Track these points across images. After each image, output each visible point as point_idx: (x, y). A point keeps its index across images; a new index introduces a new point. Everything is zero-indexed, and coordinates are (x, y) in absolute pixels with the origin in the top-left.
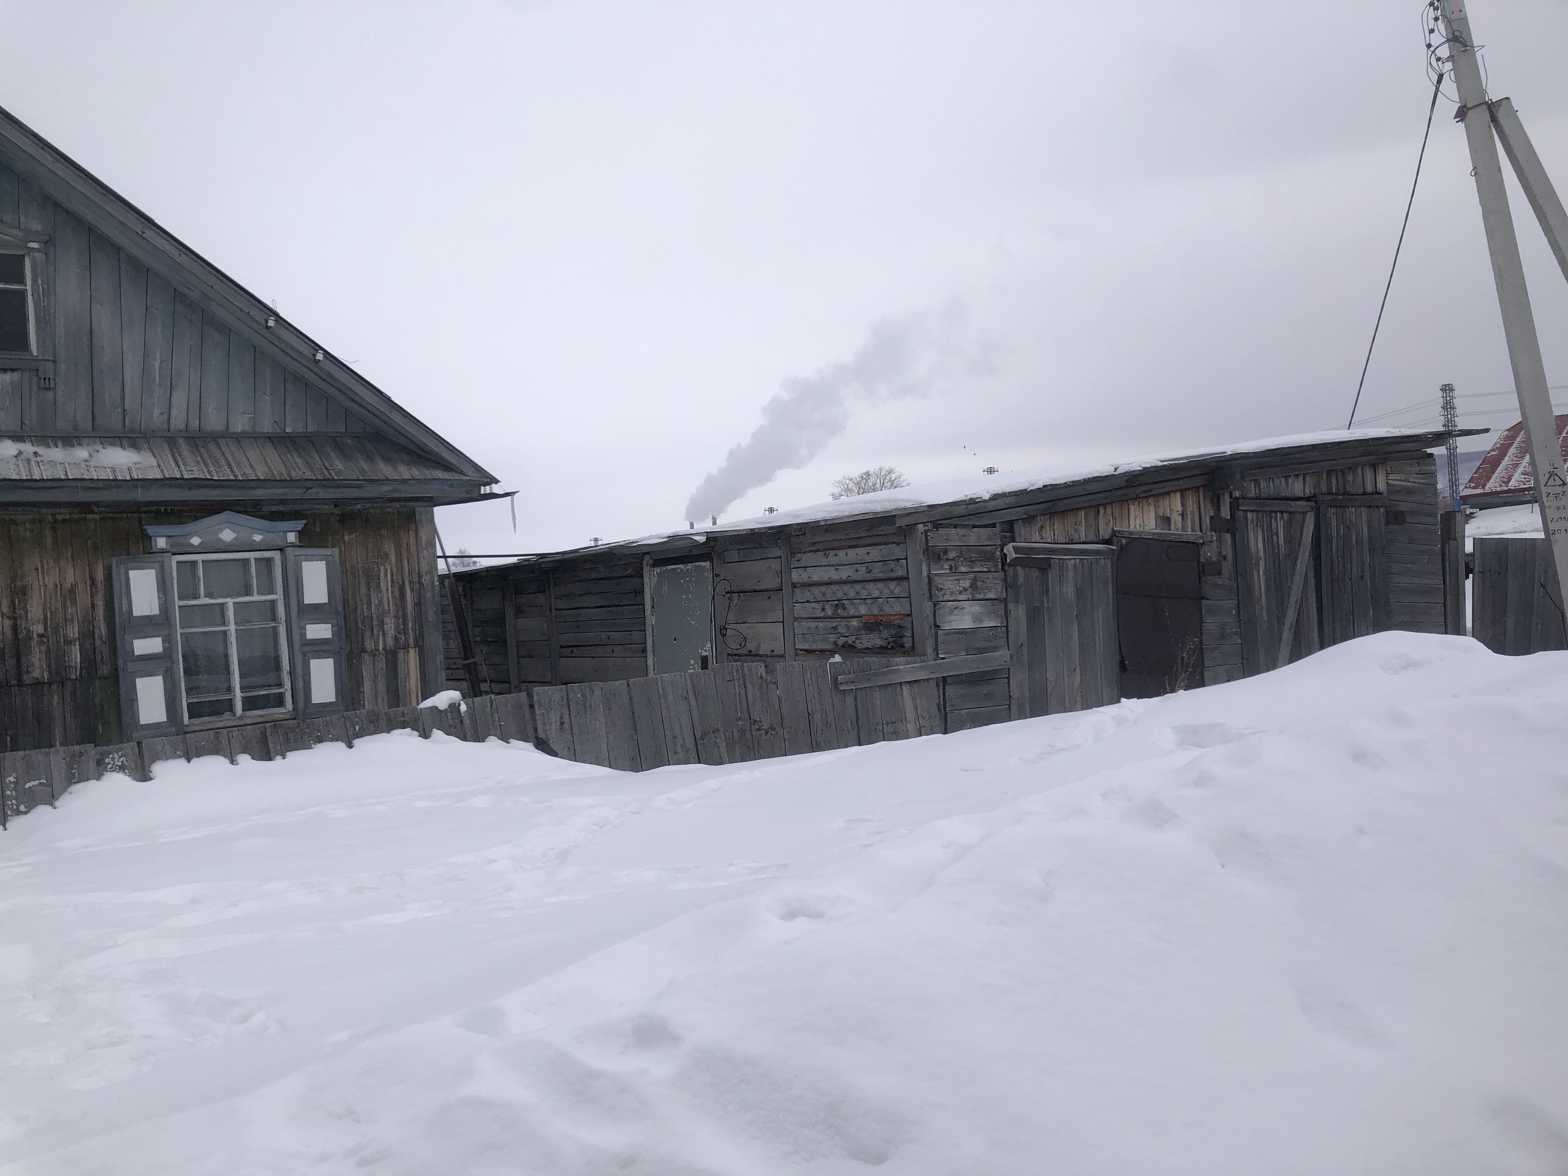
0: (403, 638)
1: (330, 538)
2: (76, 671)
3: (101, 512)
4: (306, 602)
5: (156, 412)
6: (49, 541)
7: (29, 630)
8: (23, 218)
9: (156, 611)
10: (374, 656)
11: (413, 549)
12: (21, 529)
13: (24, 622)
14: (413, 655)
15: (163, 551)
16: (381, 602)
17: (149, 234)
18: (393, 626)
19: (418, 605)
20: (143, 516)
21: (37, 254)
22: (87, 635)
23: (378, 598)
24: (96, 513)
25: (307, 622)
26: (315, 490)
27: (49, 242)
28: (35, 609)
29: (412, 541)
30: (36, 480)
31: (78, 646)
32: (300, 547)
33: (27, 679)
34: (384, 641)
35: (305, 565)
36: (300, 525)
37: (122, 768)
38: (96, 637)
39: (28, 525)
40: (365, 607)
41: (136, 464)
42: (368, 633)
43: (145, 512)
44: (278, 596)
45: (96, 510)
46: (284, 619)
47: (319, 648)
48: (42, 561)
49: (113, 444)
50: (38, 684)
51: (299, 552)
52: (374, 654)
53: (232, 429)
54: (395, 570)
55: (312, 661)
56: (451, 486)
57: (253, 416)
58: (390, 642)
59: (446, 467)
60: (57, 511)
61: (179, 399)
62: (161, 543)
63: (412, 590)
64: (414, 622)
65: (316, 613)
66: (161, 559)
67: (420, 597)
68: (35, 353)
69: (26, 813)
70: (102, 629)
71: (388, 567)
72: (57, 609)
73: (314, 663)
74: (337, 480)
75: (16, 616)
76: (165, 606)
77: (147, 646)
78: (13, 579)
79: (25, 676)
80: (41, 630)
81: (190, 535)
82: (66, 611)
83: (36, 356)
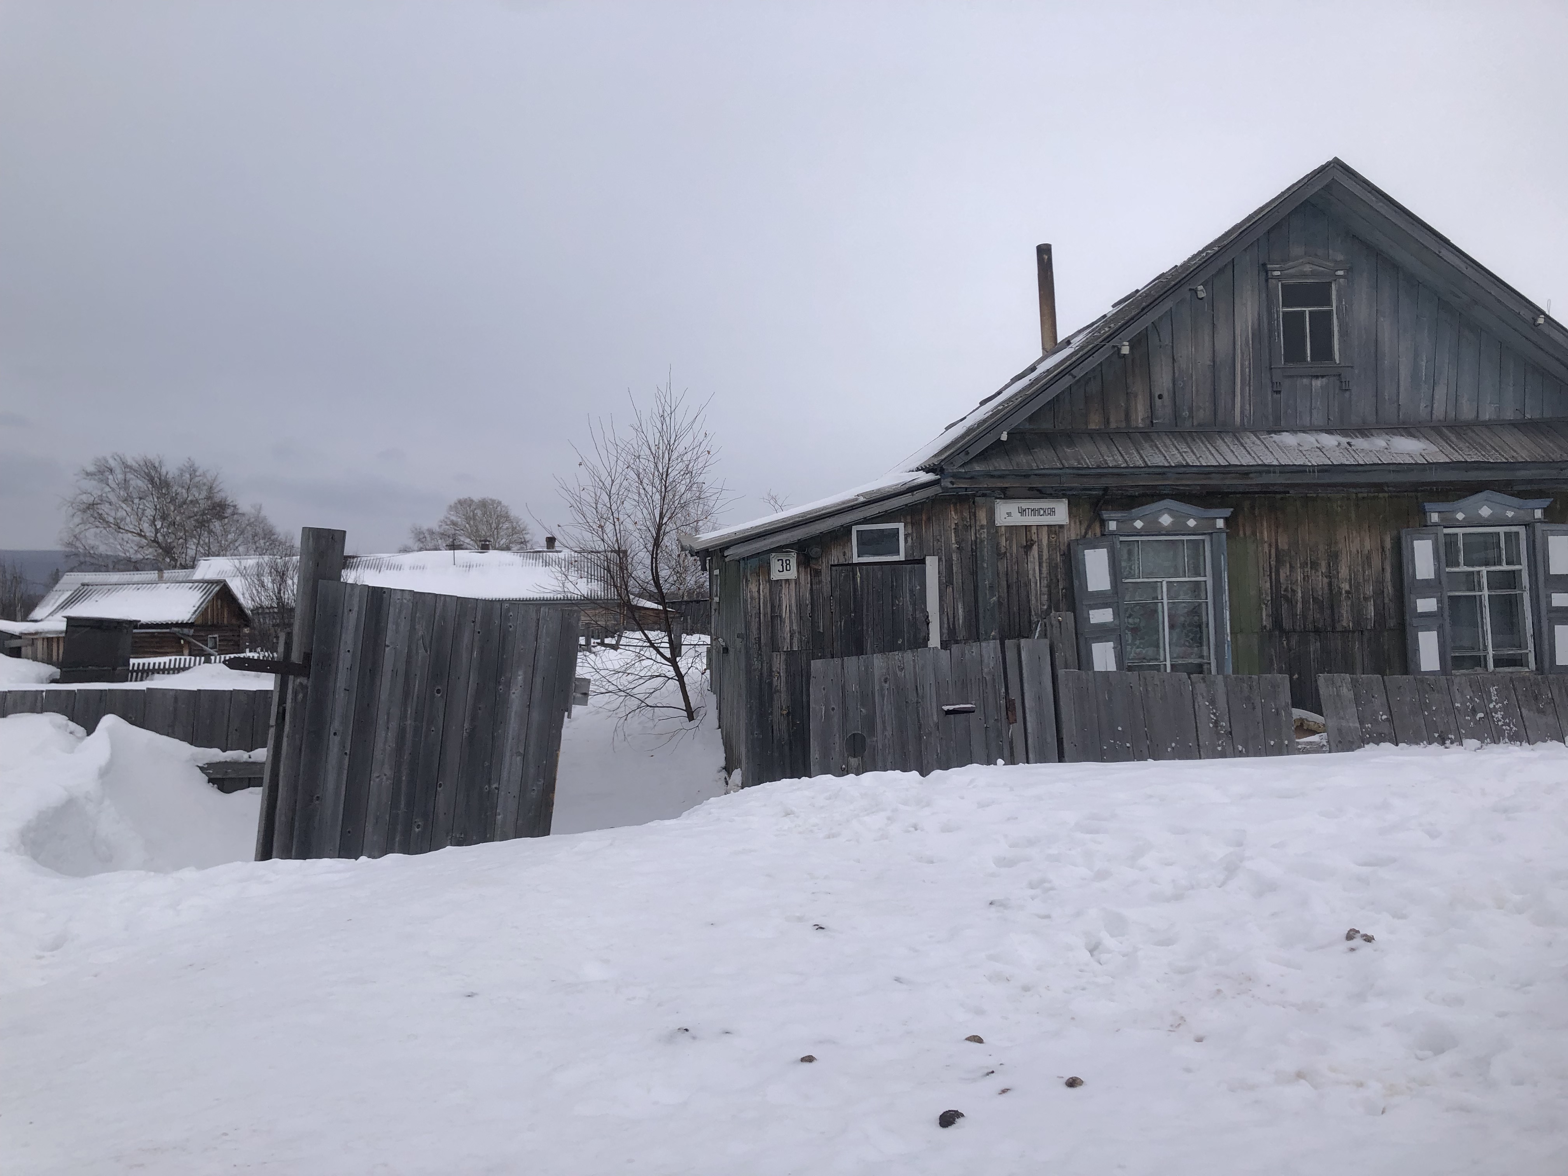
2: (1371, 623)
3: (1390, 491)
4: (1551, 573)
5: (1423, 405)
6: (1353, 516)
7: (1340, 588)
8: (1331, 252)
9: (1432, 576)
12: (1335, 506)
13: (1336, 580)
15: (1436, 525)
20: (1419, 494)
21: (1342, 280)
22: (1379, 593)
24: (1386, 492)
25: (1553, 591)
26: (1565, 471)
27: (1349, 270)
28: (1344, 572)
31: (1372, 602)
32: (1545, 522)
33: (1339, 628)
35: (1551, 539)
36: (1546, 503)
38: (1386, 596)
39: (1339, 503)
41: (1424, 450)
43: (1422, 491)
44: (1523, 567)
45: (1386, 489)
46: (1528, 588)
47: (1561, 616)
48: (1348, 532)
49: (1397, 434)
50: (1345, 631)
51: (1546, 527)
53: (1483, 418)
55: (1556, 626)
57: (1498, 406)
60: (1360, 490)
61: (1441, 393)
62: (1435, 517)
65: (1558, 583)
66: (1435, 532)
68: (1338, 362)
70: (1389, 589)
72: (1358, 571)
73: (1557, 629)
75: (1331, 575)
76: (1438, 571)
77: (1426, 605)
78: (1329, 545)
79: (1337, 625)
80: (1347, 588)
81: (1455, 511)
82: (1364, 572)
83: (1339, 364)
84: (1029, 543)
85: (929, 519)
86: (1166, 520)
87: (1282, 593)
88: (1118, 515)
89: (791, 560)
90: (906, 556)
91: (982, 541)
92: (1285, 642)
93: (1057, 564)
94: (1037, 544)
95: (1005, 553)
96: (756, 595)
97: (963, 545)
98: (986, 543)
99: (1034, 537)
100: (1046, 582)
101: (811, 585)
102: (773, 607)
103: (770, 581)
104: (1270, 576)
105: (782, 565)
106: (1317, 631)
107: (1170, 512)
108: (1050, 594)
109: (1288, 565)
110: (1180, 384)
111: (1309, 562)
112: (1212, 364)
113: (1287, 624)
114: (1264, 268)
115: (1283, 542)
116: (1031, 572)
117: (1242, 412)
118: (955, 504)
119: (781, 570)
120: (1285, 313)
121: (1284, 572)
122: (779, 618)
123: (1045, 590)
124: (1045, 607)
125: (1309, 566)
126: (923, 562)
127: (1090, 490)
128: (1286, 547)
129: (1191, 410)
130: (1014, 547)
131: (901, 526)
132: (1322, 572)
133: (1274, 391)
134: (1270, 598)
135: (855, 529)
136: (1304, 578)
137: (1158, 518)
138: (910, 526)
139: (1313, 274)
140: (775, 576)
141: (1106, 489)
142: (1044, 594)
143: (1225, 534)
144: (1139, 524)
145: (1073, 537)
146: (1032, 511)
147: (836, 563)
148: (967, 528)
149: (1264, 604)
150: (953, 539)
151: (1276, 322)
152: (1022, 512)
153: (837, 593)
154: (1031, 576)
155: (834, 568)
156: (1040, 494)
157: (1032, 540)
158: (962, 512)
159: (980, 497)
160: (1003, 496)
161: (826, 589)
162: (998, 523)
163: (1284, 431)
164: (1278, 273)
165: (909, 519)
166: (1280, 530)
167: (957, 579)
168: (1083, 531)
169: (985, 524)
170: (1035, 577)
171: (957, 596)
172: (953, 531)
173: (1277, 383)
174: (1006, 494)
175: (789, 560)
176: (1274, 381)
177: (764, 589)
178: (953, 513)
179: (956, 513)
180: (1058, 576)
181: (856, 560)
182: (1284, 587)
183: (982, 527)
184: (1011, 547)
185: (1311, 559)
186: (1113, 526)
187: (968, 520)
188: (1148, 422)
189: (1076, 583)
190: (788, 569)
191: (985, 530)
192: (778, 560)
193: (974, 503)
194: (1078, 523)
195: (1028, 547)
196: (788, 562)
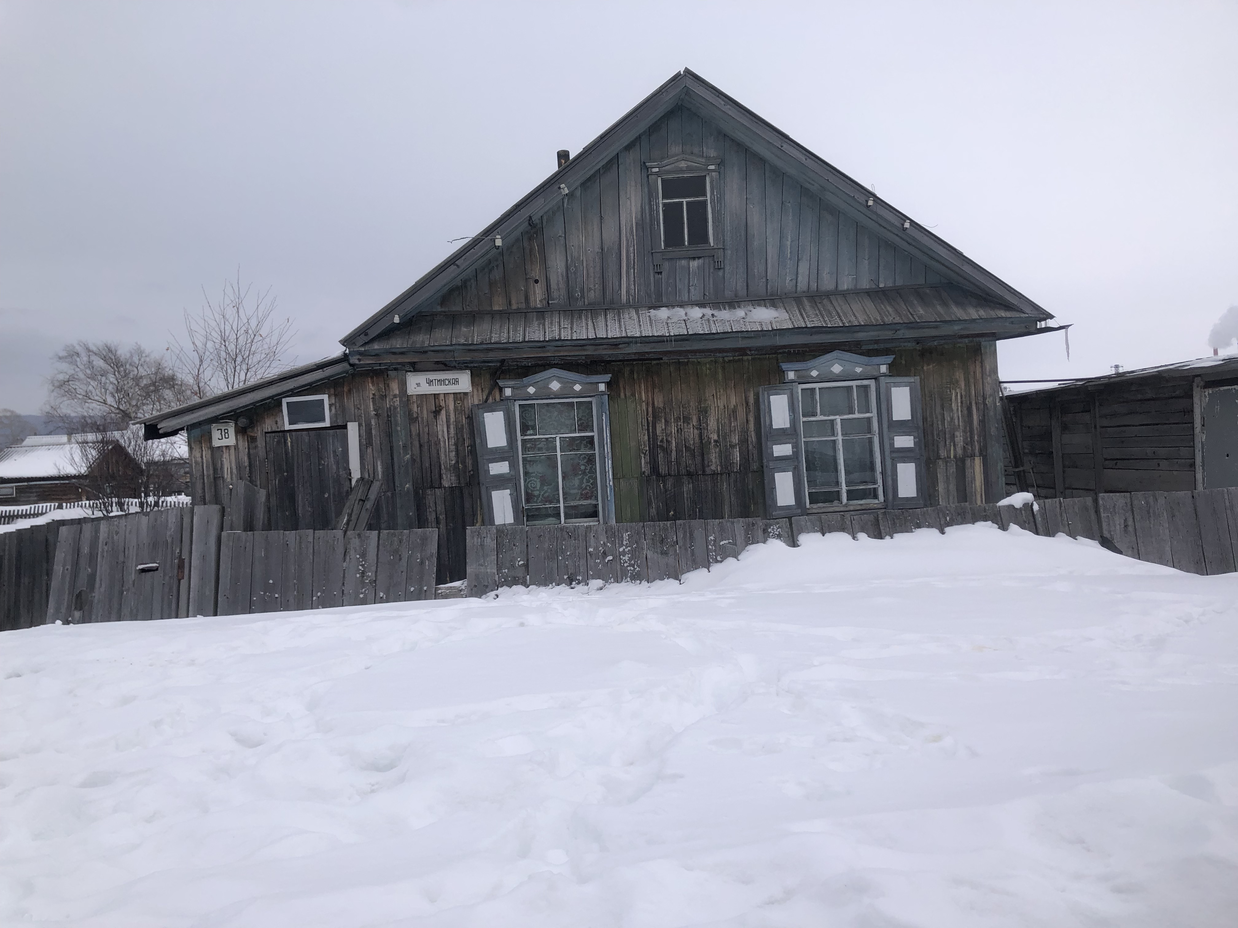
0: (970, 448)
1: (913, 369)
2: (737, 467)
3: (752, 355)
4: (894, 419)
5: (788, 279)
6: (720, 376)
7: (709, 438)
8: (705, 149)
9: (788, 425)
10: (947, 462)
11: (979, 375)
12: (704, 368)
13: (706, 431)
14: (978, 461)
15: (792, 382)
16: (952, 419)
17: (786, 147)
18: (962, 438)
19: (982, 422)
20: (779, 356)
21: (714, 174)
22: (744, 441)
23: (950, 415)
24: (749, 355)
25: (895, 434)
26: (902, 331)
27: (721, 163)
28: (712, 423)
29: (978, 370)
30: (714, 334)
31: (738, 449)
32: (890, 376)
33: (708, 471)
34: (955, 450)
35: (894, 390)
36: (890, 359)
37: (779, 536)
38: (749, 443)
39: (708, 366)
40: (940, 423)
41: (775, 318)
42: (942, 444)
43: (780, 353)
44: (873, 414)
45: (749, 353)
46: (877, 432)
47: (904, 455)
48: (716, 390)
49: (759, 305)
50: (714, 474)
51: (889, 380)
52: (947, 460)
53: (840, 288)
54: (963, 393)
55: (898, 465)
56: (1012, 323)
57: (855, 276)
58: (960, 452)
59: (1008, 307)
60: (725, 354)
61: (803, 268)
62: (791, 375)
63: (978, 409)
64: (979, 436)
65: (902, 427)
66: (791, 387)
67: (984, 415)
68: (712, 245)
69: (721, 562)
70: (753, 438)
71: (958, 391)
72: (725, 423)
73: (901, 467)
74: (919, 323)
75: (701, 428)
76: (794, 421)
77: (782, 450)
78: (700, 402)
79: (707, 469)
80: (716, 437)
81: (811, 369)
82: (730, 423)
83: (713, 246)
84: (437, 409)
85: (350, 391)
86: (555, 386)
87: (659, 443)
88: (511, 383)
89: (229, 429)
90: (331, 423)
91: (395, 408)
92: (662, 485)
93: (463, 425)
94: (444, 409)
95: (417, 417)
96: (199, 460)
97: (380, 412)
98: (399, 409)
99: (442, 404)
100: (453, 441)
101: (249, 449)
102: (215, 470)
103: (212, 448)
104: (648, 430)
105: (221, 434)
106: (689, 474)
107: (559, 379)
108: (457, 451)
109: (663, 421)
110: (572, 269)
111: (682, 417)
112: (601, 250)
113: (663, 470)
114: (644, 167)
115: (659, 401)
116: (440, 433)
117: (628, 292)
118: (372, 378)
119: (221, 438)
120: (664, 205)
121: (660, 427)
122: (221, 479)
123: (453, 448)
124: (453, 462)
125: (682, 421)
126: (345, 427)
127: (488, 362)
128: (661, 405)
129: (582, 291)
130: (425, 412)
131: (325, 397)
132: (693, 425)
133: (656, 272)
134: (648, 448)
135: (285, 401)
136: (678, 431)
137: (548, 385)
138: (333, 398)
139: (689, 169)
140: (216, 443)
141: (503, 361)
142: (452, 451)
143: (607, 396)
144: (531, 390)
145: (476, 402)
146: (438, 381)
147: (270, 430)
148: (384, 397)
149: (643, 453)
150: (372, 407)
151: (655, 212)
152: (430, 382)
153: (271, 455)
154: (440, 437)
155: (268, 435)
156: (445, 366)
157: (441, 406)
158: (378, 384)
159: (392, 370)
160: (412, 370)
161: (262, 453)
162: (410, 392)
163: (663, 307)
164: (657, 170)
165: (332, 391)
166: (656, 390)
167: (376, 441)
168: (485, 397)
169: (398, 393)
170: (444, 438)
171: (376, 455)
172: (371, 400)
173: (657, 265)
174: (415, 368)
175: (227, 429)
176: (655, 264)
177: (206, 454)
178: (370, 385)
179: (373, 385)
180: (464, 436)
181: (287, 427)
182: (660, 438)
183: (395, 396)
184: (422, 412)
185: (683, 414)
186: (508, 392)
187: (384, 390)
188: (545, 302)
189: (478, 441)
190: (227, 437)
191: (398, 399)
192: (218, 430)
193: (388, 375)
194: (480, 391)
195: (437, 412)
196: (226, 431)
